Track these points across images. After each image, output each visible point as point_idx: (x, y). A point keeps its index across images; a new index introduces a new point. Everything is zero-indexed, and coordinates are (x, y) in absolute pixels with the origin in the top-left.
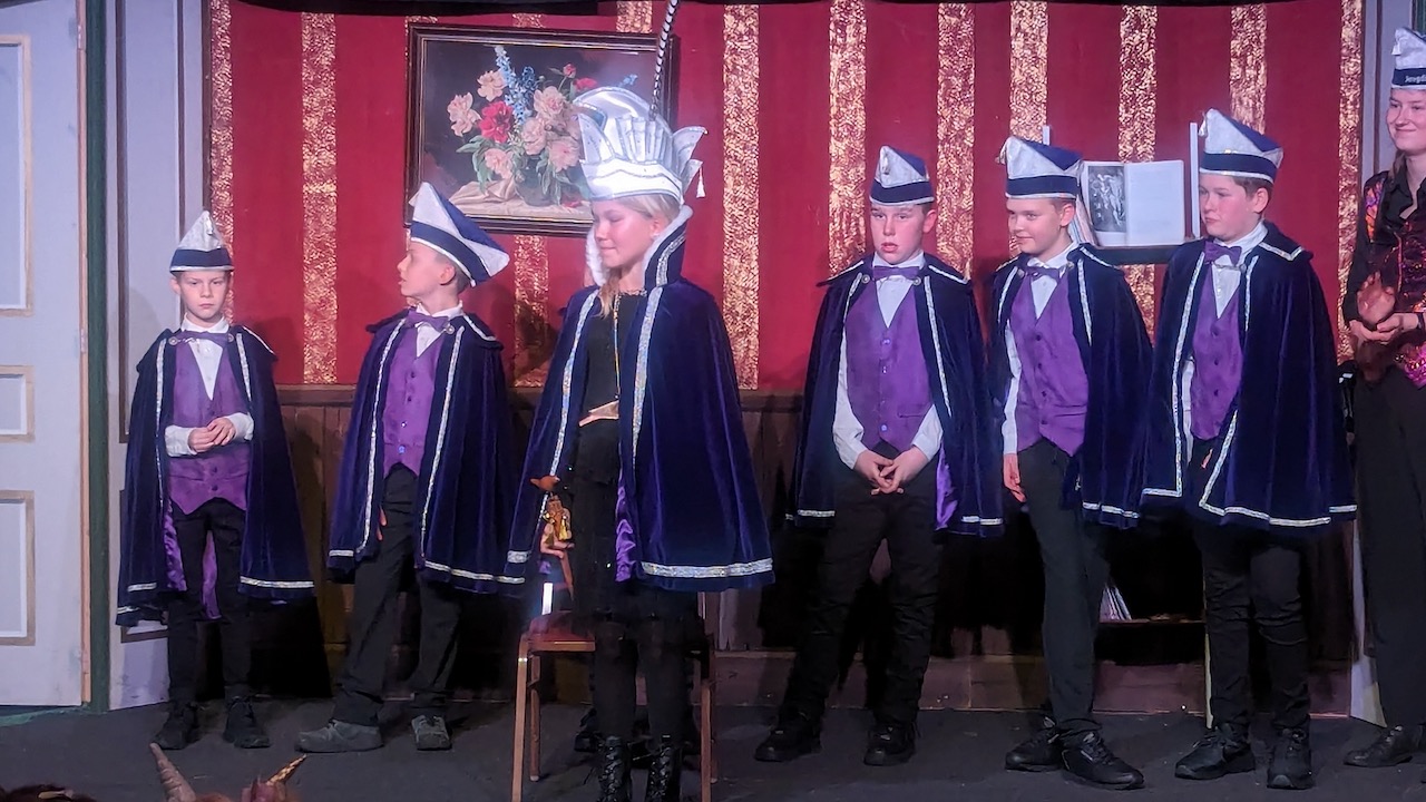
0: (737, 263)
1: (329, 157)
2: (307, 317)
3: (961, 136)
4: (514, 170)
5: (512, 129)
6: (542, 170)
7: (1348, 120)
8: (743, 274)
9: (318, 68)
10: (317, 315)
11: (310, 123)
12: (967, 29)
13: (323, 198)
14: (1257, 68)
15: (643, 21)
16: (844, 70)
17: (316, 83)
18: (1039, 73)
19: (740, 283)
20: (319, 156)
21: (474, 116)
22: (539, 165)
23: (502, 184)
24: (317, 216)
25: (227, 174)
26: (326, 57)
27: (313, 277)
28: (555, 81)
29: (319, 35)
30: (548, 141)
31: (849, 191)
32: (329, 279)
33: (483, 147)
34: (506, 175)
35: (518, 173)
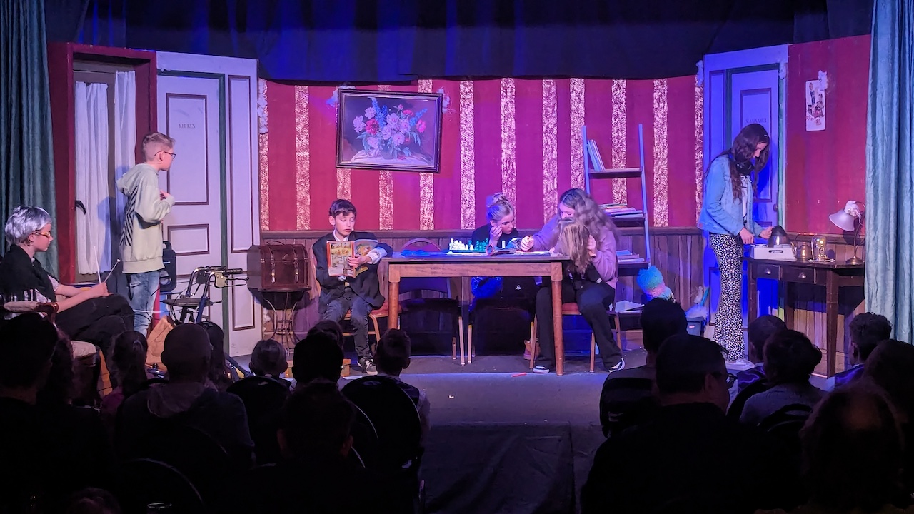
0: (466, 180)
1: (306, 142)
2: (298, 204)
3: (552, 130)
4: (379, 145)
5: (378, 130)
6: (390, 145)
7: (699, 123)
8: (469, 185)
9: (302, 107)
10: (302, 203)
11: (299, 128)
12: (554, 89)
13: (304, 158)
14: (664, 103)
15: (428, 87)
16: (506, 106)
17: (301, 113)
18: (581, 106)
19: (467, 188)
20: (302, 141)
21: (364, 125)
22: (389, 143)
23: (374, 151)
24: (302, 164)
25: (266, 149)
26: (305, 103)
27: (300, 188)
28: (395, 111)
29: (302, 94)
30: (392, 134)
31: (509, 152)
32: (307, 189)
33: (367, 137)
34: (376, 147)
35: (381, 147)
